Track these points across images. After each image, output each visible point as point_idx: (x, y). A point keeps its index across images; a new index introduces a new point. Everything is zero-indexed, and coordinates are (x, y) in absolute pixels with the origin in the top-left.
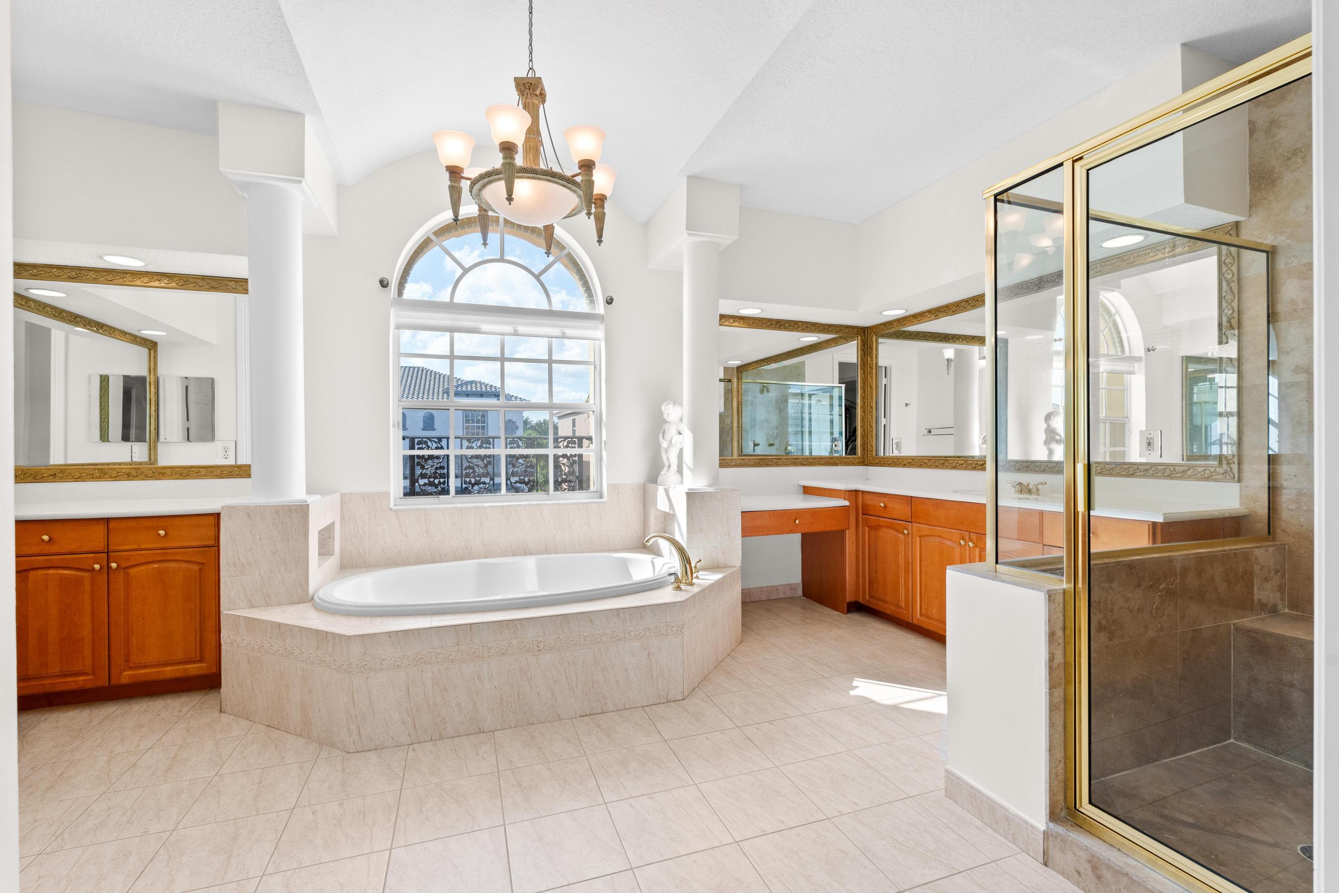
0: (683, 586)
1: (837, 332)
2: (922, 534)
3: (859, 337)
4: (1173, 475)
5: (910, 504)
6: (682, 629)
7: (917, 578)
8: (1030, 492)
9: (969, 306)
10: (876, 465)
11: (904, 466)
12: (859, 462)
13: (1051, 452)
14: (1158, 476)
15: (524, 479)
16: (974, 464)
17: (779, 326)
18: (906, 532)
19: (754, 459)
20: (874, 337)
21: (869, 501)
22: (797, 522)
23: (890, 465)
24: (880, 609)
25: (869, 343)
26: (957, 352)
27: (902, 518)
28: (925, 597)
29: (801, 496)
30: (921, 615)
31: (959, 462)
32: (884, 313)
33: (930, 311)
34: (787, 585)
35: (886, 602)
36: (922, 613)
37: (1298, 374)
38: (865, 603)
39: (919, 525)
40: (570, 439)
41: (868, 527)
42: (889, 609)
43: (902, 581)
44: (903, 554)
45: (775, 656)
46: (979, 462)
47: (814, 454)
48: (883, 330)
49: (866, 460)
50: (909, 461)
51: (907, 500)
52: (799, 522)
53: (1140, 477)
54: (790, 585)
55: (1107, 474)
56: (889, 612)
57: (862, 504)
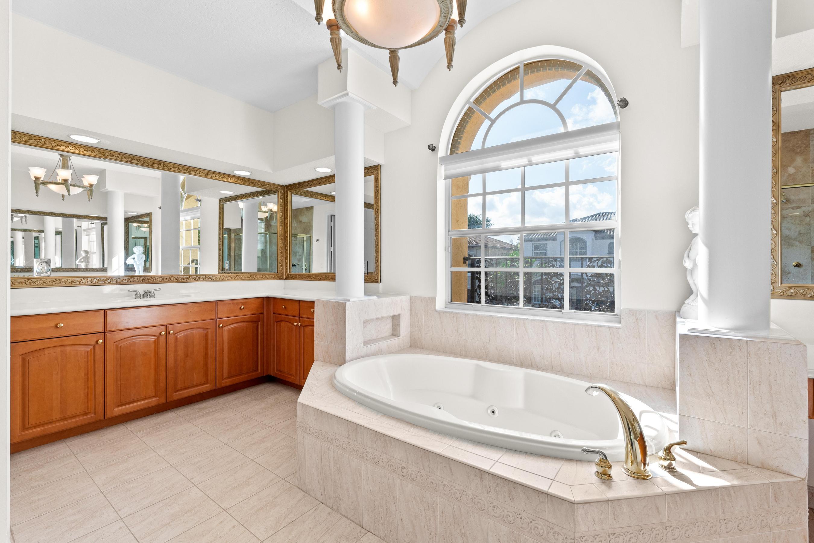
15: (558, 295)
40: (605, 259)
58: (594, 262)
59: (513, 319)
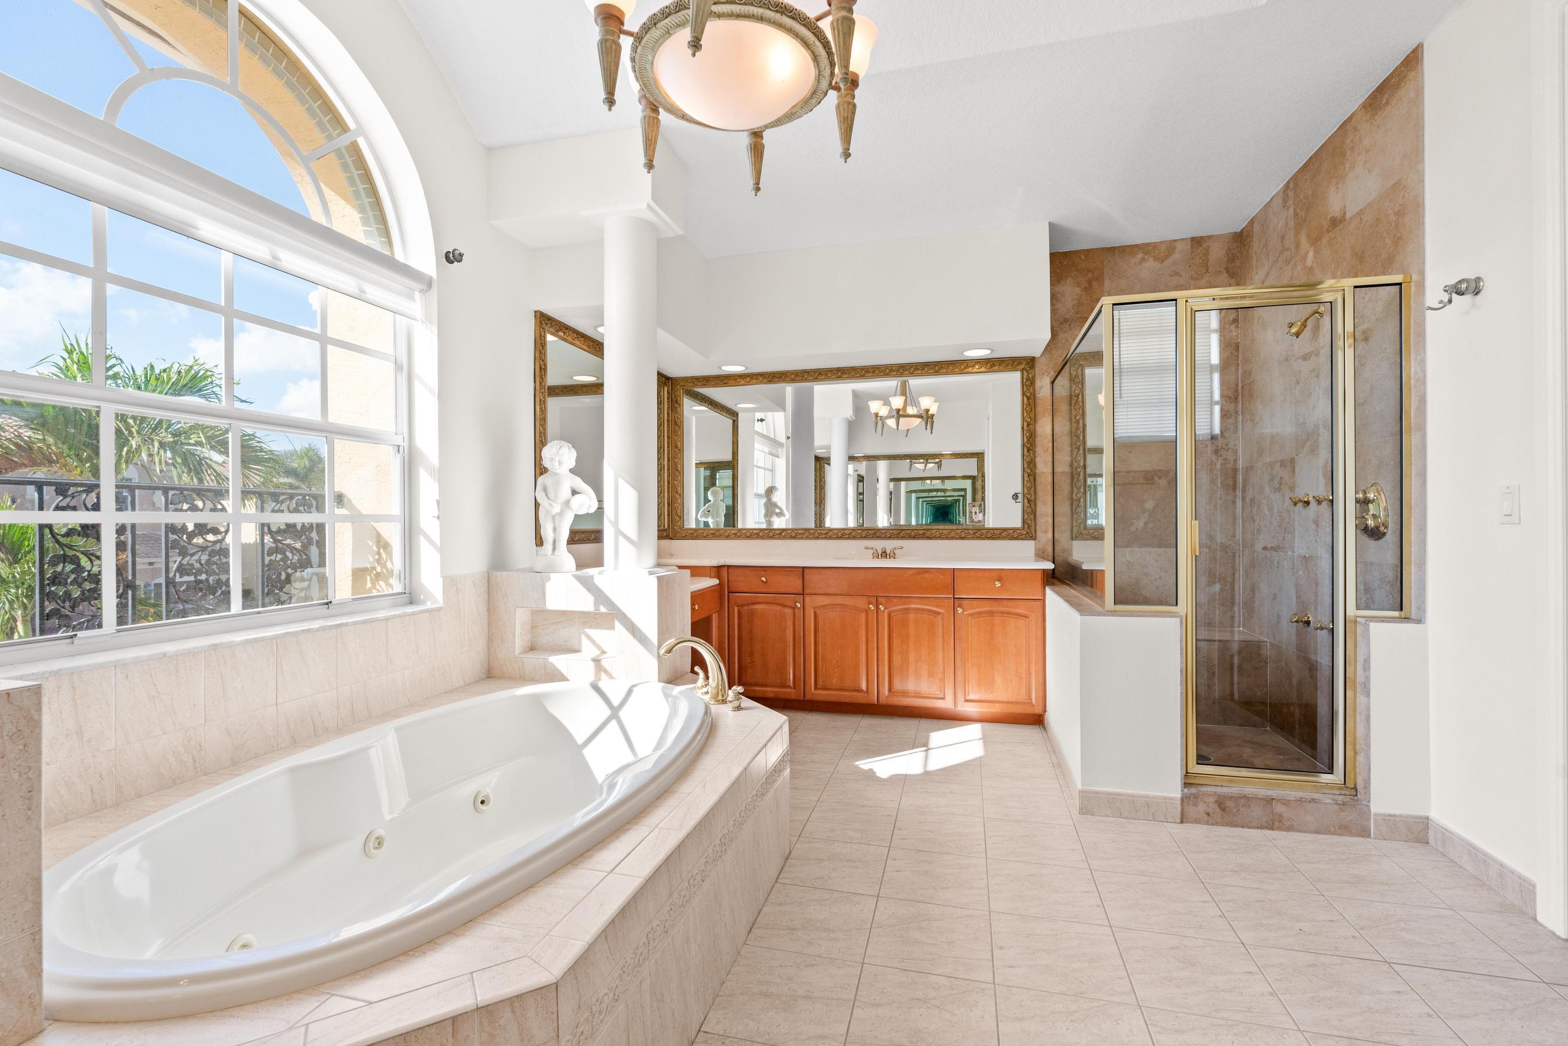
2: (818, 605)
5: (801, 576)
7: (811, 652)
18: (799, 605)
20: (681, 391)
21: (737, 576)
25: (673, 396)
27: (791, 591)
30: (816, 688)
32: (722, 368)
35: (765, 685)
36: (818, 686)
39: (814, 596)
41: (738, 606)
42: (770, 692)
43: (790, 658)
44: (792, 630)
48: (695, 385)
49: (671, 533)
51: (798, 571)
53: (970, 539)
56: (771, 695)
57: (729, 580)
58: (282, 502)
59: (276, 637)
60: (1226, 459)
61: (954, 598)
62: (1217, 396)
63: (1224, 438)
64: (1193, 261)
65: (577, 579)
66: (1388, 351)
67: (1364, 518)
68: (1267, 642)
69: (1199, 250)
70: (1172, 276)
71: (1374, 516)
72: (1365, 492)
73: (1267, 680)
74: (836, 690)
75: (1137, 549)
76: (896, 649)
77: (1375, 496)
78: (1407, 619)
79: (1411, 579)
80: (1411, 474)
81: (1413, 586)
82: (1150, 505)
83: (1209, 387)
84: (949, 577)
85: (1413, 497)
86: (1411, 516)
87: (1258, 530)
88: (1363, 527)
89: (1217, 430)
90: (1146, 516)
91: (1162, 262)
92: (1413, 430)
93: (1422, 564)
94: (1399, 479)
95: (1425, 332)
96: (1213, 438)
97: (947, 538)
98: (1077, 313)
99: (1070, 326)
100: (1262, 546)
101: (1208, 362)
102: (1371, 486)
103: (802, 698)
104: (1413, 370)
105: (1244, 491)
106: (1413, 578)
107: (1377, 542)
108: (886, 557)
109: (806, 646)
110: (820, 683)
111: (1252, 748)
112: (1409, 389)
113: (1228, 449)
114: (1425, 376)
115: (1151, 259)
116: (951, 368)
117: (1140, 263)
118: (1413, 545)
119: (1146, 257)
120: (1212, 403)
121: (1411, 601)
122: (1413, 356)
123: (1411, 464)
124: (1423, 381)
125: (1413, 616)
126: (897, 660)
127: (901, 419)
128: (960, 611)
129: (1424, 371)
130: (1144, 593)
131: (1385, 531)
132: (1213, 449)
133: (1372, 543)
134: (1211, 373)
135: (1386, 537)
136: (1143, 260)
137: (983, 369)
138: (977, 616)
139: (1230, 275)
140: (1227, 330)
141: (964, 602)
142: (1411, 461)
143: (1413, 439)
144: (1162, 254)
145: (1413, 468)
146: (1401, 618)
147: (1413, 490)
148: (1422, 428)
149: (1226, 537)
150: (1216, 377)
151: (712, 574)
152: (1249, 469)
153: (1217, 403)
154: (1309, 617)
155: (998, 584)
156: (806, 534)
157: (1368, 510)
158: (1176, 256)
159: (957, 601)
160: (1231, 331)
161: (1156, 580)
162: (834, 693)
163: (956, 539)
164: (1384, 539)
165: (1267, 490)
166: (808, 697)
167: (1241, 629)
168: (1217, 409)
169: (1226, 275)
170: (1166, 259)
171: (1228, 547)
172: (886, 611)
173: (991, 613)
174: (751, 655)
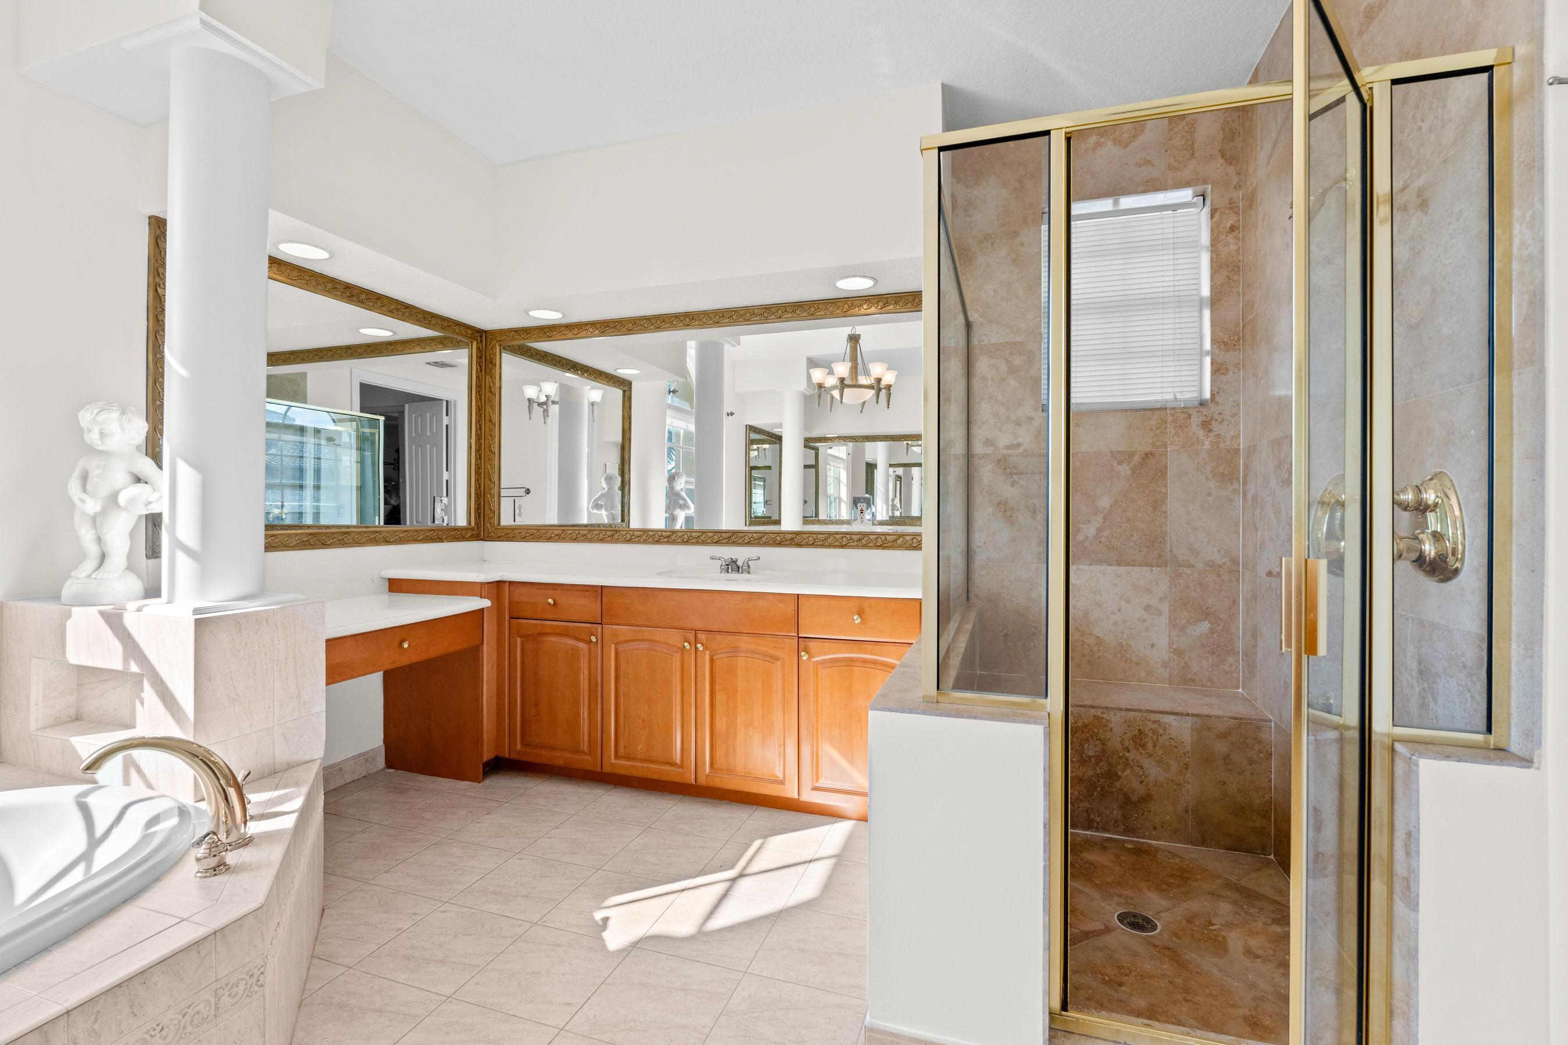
0: (231, 858)
1: (443, 328)
2: (621, 639)
3: (475, 344)
4: (885, 545)
5: (599, 597)
6: (261, 978)
7: (610, 705)
8: (738, 569)
9: (652, 327)
10: (499, 539)
11: (549, 539)
12: (472, 536)
13: (672, 518)
14: (871, 547)
16: (657, 536)
17: (349, 295)
18: (593, 639)
19: (297, 535)
20: (498, 348)
21: (520, 596)
22: (406, 645)
23: (524, 539)
24: (545, 761)
25: (488, 354)
26: (565, 390)
27: (586, 619)
28: (625, 729)
29: (387, 597)
30: (617, 757)
31: (581, 532)
32: (532, 313)
33: (593, 324)
34: (359, 756)
35: (553, 748)
36: (619, 754)
37: (987, 446)
38: (514, 756)
39: (615, 627)
41: (520, 637)
42: (559, 758)
43: (584, 713)
44: (586, 672)
45: (415, 914)
46: (664, 534)
47: (323, 521)
48: (514, 339)
49: (482, 533)
50: (531, 532)
51: (596, 591)
52: (409, 645)
53: (853, 547)
54: (364, 754)
55: (820, 545)
56: (560, 763)
57: (510, 602)
60: (1218, 436)
61: (799, 637)
62: (1207, 345)
63: (1217, 403)
64: (1172, 142)
65: (103, 617)
66: (1465, 215)
67: (1416, 538)
68: (1271, 721)
69: (1181, 126)
70: (1139, 166)
71: (1437, 537)
72: (1418, 490)
73: (1270, 781)
74: (642, 760)
75: (1086, 567)
76: (720, 708)
77: (1437, 497)
78: (1500, 754)
79: (1510, 670)
80: (1511, 454)
81: (1513, 684)
82: (1105, 503)
83: (1197, 330)
84: (791, 608)
85: (1515, 502)
86: (1511, 542)
87: (1261, 544)
88: (1414, 556)
89: (1207, 395)
90: (1100, 518)
91: (1127, 145)
92: (1516, 365)
93: (1534, 643)
94: (1485, 465)
95: (1543, 158)
96: (1202, 403)
97: (823, 546)
98: (1002, 225)
99: (992, 244)
100: (1266, 570)
101: (1195, 292)
102: (1431, 479)
103: (599, 769)
104: (1517, 241)
105: (1245, 484)
106: (1514, 668)
107: (1443, 585)
108: (738, 571)
109: (605, 696)
110: (622, 750)
111: (1235, 903)
112: (1509, 282)
113: (1223, 420)
114: (1542, 251)
115: (1109, 143)
116: (831, 309)
117: (1094, 149)
118: (1514, 600)
119: (1103, 140)
120: (1202, 354)
121: (1509, 714)
122: (1517, 212)
123: (1511, 435)
124: (1538, 261)
125: (1514, 748)
126: (721, 724)
127: (846, 390)
128: (804, 657)
129: (1541, 241)
130: (1096, 631)
131: (1458, 565)
132: (1200, 420)
133: (1431, 585)
134: (1201, 310)
135: (1461, 576)
136: (1098, 144)
137: (873, 310)
138: (829, 665)
139: (1226, 160)
140: (1222, 243)
141: (812, 645)
142: (1512, 427)
143: (1515, 383)
144: (1126, 135)
145: (1516, 442)
146: (1488, 748)
147: (1515, 488)
148: (1537, 358)
149: (1219, 551)
150: (1207, 314)
151: (483, 594)
152: (1251, 450)
153: (1207, 353)
154: (1329, 698)
155: (857, 620)
156: (644, 537)
157: (1424, 526)
158: (1148, 136)
159: (802, 642)
160: (1227, 244)
161: (1113, 613)
162: (639, 764)
163: (835, 547)
164: (1454, 581)
165: (1273, 481)
166: (607, 768)
167: (1240, 690)
168: (1208, 360)
169: (1221, 161)
170: (1131, 142)
171: (1221, 567)
172: (707, 652)
173: (850, 662)
174: (537, 705)
